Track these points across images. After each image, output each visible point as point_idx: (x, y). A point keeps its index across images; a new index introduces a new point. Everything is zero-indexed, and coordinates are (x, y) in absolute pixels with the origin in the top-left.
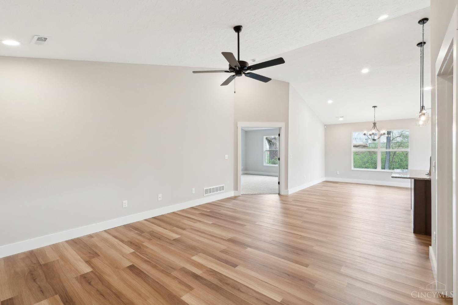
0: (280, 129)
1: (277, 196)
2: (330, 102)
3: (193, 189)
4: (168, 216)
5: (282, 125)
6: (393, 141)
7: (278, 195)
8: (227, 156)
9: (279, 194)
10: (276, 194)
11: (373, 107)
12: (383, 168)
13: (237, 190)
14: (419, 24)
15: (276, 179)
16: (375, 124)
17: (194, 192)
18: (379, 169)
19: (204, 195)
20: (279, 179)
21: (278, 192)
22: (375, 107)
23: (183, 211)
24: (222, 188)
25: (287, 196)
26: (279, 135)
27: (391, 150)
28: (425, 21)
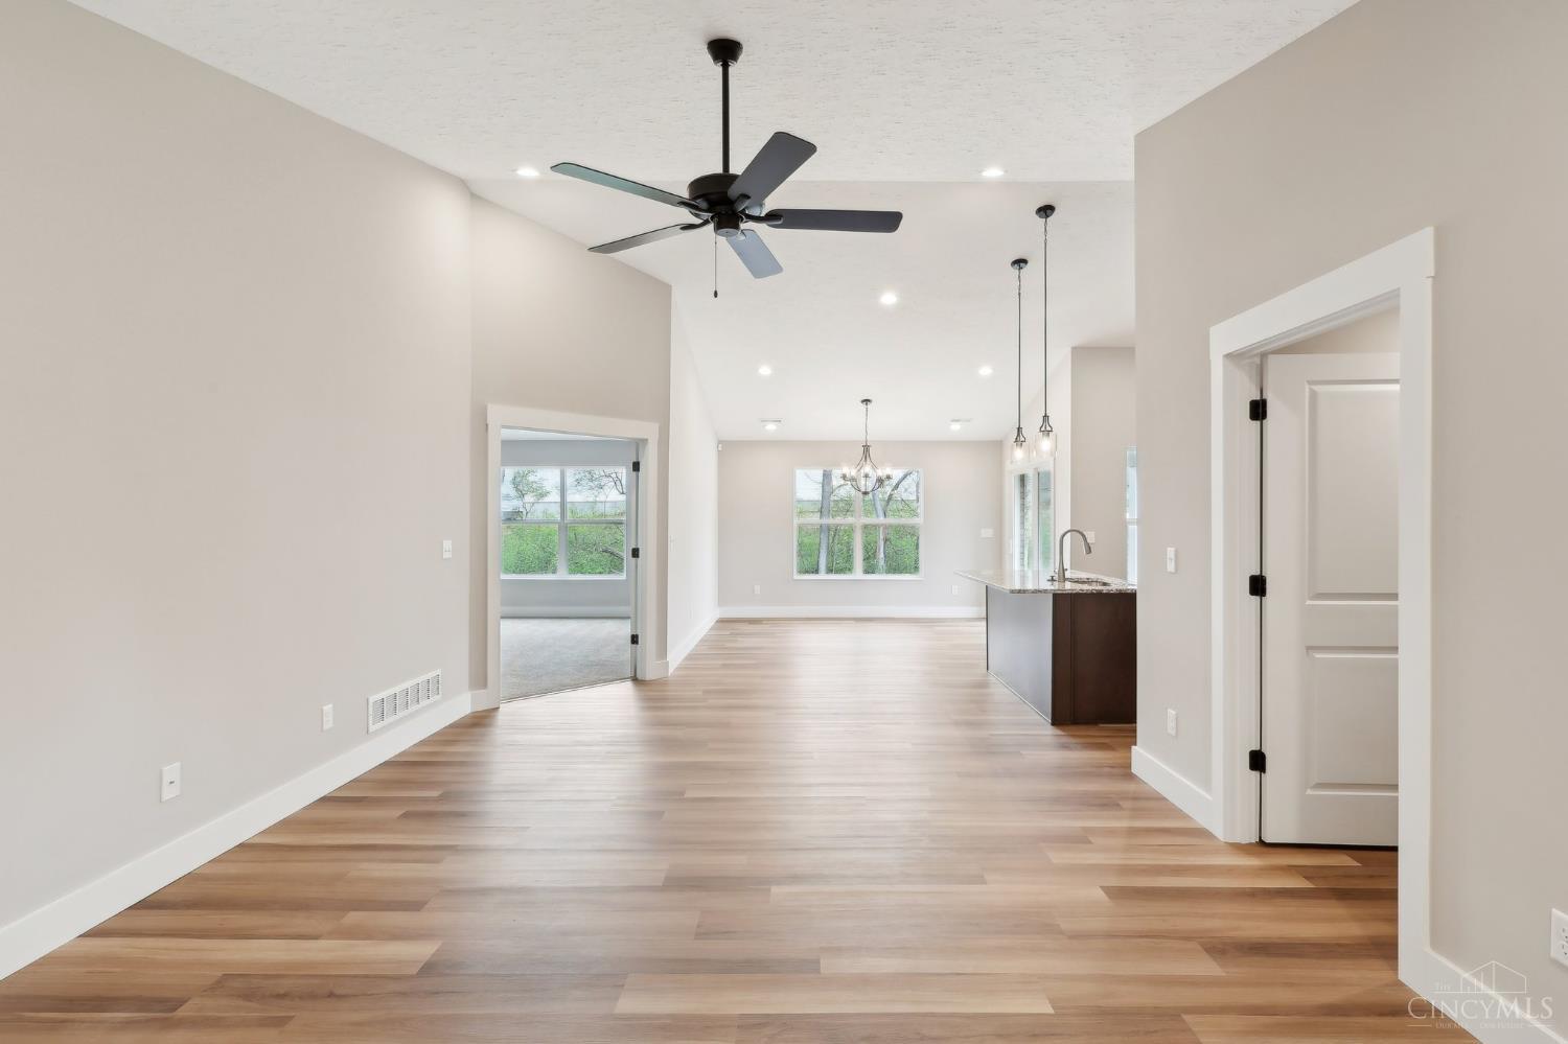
0: (639, 444)
1: (626, 689)
2: (765, 371)
3: (325, 708)
4: (220, 869)
5: (648, 430)
6: (832, 498)
7: (629, 684)
8: (447, 544)
9: (635, 679)
10: (623, 679)
11: (863, 401)
12: (868, 571)
13: (484, 685)
14: (1037, 217)
15: (624, 630)
16: (866, 448)
17: (328, 724)
18: (858, 573)
19: (372, 728)
20: (635, 625)
21: (629, 673)
22: (867, 401)
23: (287, 824)
24: (432, 687)
25: (661, 683)
26: (636, 466)
27: (830, 521)
28: (1049, 212)
